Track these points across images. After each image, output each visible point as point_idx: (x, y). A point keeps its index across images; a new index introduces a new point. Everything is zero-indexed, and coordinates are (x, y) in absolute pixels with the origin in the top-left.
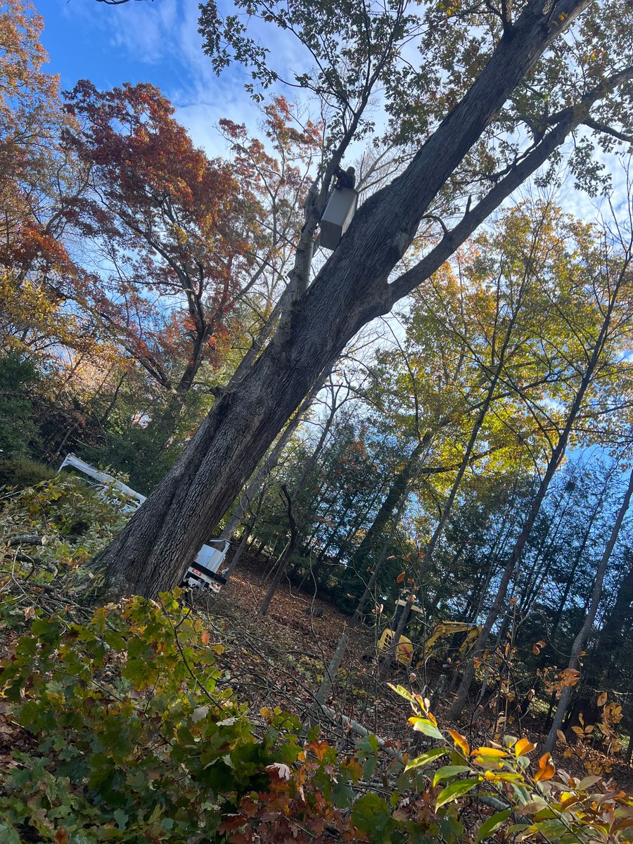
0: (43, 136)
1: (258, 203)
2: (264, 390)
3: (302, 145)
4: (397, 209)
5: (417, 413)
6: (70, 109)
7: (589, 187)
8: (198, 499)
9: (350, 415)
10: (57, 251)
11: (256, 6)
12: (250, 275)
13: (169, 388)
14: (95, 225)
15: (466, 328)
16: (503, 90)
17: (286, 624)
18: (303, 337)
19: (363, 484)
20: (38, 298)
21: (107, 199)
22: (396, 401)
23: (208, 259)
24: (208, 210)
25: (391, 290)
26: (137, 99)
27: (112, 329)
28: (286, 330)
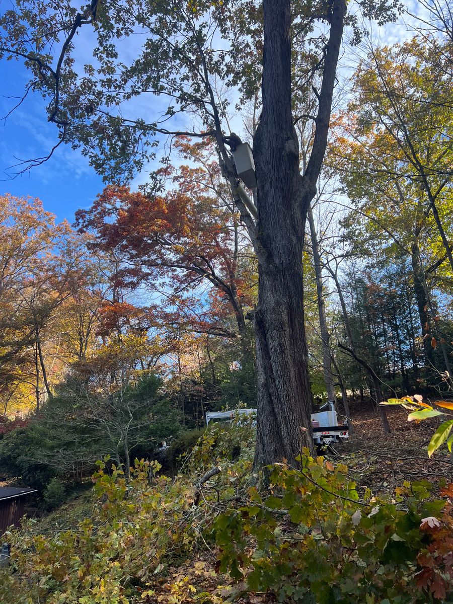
0: (81, 256)
1: (208, 198)
2: (275, 295)
3: (207, 147)
4: (274, 131)
5: (395, 240)
6: (81, 231)
7: (389, 18)
8: (285, 387)
9: (353, 273)
10: (124, 308)
11: (118, 98)
12: (232, 240)
13: (235, 336)
14: (135, 279)
15: (384, 165)
16: (284, 12)
17: (409, 429)
18: (274, 247)
19: (394, 308)
20: (133, 340)
21: (131, 261)
22: (376, 242)
23: (203, 250)
24: (182, 224)
25: (307, 178)
26: (108, 198)
27: (182, 326)
28: (262, 251)
